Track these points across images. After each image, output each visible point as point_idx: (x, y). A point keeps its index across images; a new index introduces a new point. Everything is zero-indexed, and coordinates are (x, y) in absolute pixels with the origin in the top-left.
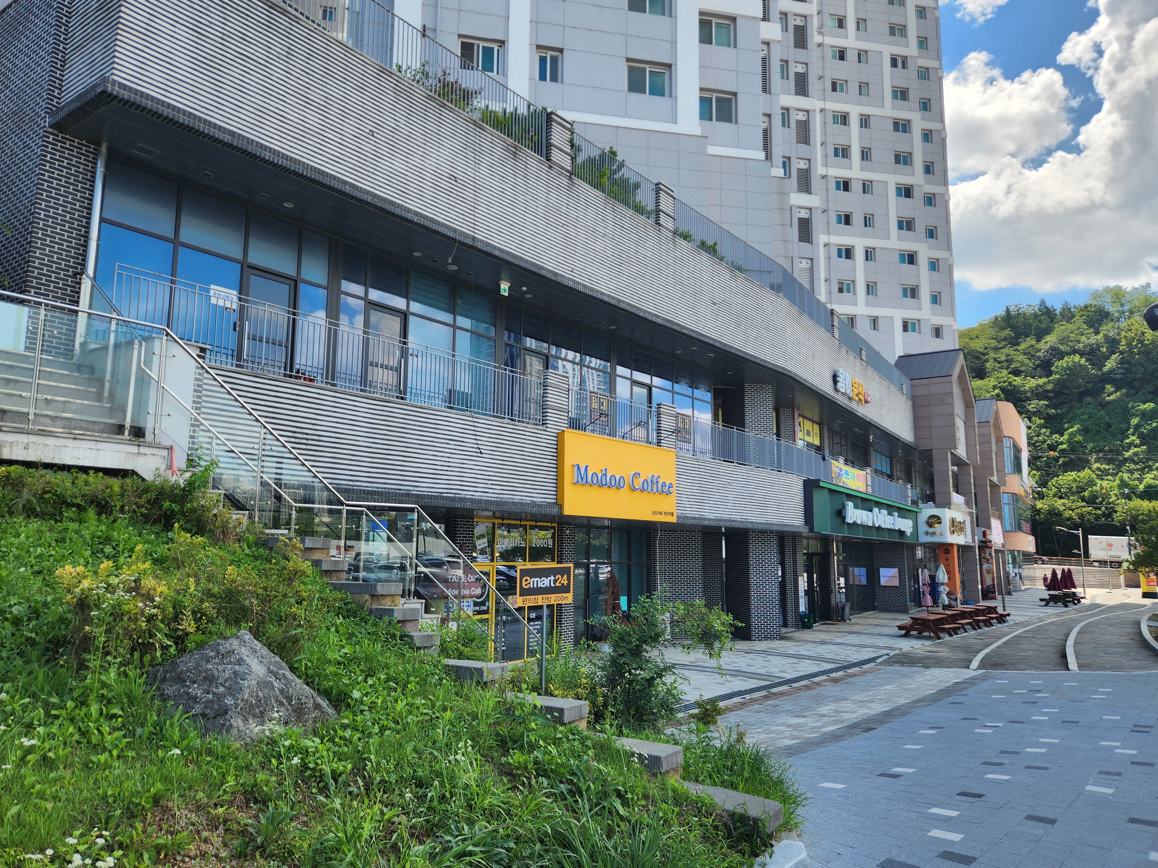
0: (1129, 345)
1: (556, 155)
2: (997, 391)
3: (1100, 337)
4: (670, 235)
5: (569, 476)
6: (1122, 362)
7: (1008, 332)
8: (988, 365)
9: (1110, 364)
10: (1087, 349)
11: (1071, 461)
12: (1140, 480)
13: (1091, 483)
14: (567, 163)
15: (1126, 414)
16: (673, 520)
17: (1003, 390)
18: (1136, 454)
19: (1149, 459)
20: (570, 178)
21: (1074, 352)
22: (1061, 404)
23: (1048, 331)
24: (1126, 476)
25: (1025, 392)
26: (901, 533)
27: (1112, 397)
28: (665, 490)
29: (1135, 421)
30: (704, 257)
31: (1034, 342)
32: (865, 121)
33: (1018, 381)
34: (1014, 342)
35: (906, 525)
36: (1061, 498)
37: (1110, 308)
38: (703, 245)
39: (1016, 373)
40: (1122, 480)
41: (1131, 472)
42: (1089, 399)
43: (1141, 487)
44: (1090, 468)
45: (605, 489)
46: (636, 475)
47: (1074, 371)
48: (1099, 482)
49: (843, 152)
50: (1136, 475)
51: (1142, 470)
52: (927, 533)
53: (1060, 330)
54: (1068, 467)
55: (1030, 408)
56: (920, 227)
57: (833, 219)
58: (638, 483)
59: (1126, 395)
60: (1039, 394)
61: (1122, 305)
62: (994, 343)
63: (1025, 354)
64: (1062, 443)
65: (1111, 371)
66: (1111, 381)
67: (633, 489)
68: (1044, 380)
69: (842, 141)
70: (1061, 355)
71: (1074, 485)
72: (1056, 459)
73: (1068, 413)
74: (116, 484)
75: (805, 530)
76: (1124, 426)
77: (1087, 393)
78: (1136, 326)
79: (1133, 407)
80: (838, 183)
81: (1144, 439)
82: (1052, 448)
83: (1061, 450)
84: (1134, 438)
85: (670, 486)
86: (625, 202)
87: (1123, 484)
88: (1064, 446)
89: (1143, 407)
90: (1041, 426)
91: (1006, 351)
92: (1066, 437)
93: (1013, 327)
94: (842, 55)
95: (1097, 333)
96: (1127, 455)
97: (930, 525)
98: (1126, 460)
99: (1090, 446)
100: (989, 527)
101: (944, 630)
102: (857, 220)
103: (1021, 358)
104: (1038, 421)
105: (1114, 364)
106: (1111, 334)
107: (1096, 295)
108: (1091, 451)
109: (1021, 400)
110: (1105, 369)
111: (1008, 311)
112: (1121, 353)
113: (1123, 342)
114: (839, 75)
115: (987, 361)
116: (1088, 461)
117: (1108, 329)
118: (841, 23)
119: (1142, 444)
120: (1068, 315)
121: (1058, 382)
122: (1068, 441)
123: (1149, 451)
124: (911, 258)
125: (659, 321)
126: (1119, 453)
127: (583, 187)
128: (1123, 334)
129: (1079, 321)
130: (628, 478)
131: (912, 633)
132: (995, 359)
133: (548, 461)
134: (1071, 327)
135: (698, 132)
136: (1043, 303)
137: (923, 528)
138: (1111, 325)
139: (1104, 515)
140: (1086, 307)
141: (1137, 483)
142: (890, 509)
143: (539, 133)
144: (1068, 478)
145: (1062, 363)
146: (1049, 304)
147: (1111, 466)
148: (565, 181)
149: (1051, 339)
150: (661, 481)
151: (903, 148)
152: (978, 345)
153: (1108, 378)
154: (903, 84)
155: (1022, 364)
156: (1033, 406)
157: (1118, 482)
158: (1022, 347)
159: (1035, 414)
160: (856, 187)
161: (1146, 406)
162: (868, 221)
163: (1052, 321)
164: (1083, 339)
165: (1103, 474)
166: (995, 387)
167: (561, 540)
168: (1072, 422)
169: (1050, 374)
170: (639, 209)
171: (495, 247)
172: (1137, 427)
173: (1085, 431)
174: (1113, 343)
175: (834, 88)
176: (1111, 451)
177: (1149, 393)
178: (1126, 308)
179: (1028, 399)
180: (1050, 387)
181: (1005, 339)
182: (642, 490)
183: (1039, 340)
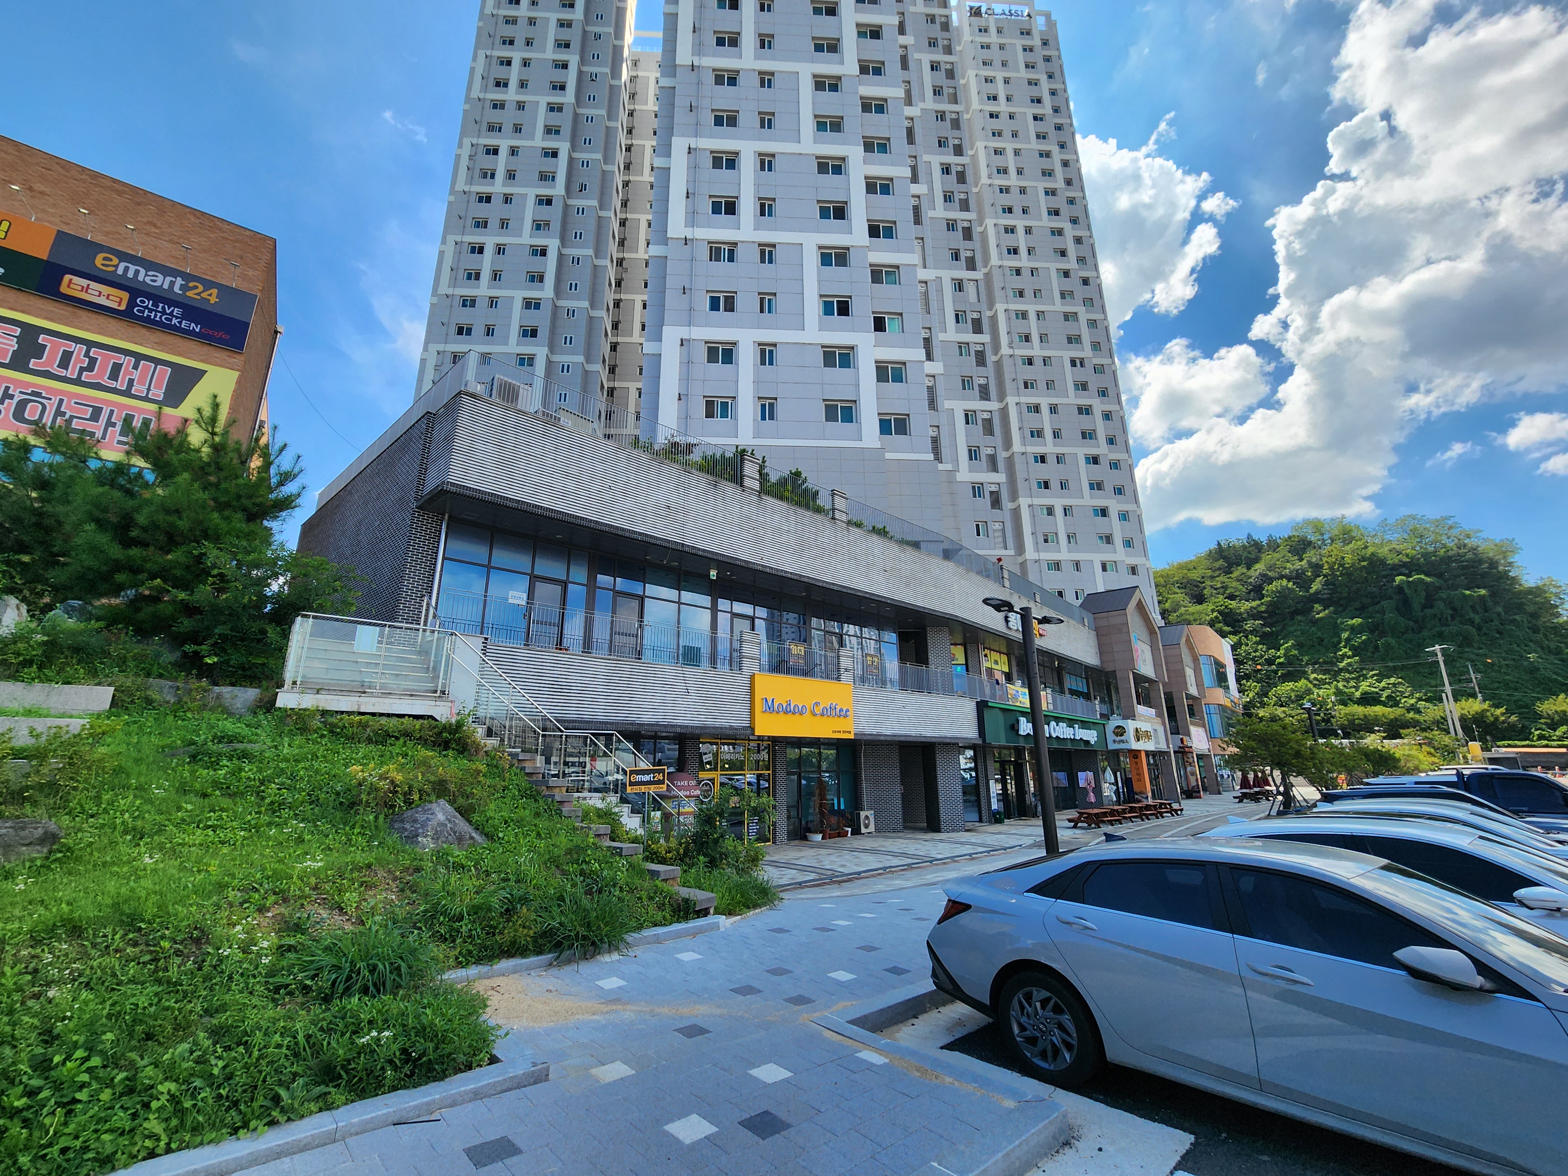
0: (1331, 568)
1: (747, 482)
2: (1215, 614)
3: (1304, 563)
4: (845, 525)
5: (759, 707)
6: (1327, 583)
7: (1221, 562)
8: (1205, 592)
9: (1316, 586)
10: (1294, 574)
11: (1289, 672)
12: (1357, 688)
13: (1309, 692)
14: (756, 485)
15: (1336, 630)
16: (852, 736)
17: (1219, 612)
18: (1349, 664)
19: (1362, 669)
20: (759, 496)
21: (1281, 577)
22: (1276, 622)
23: (1257, 560)
24: (1340, 685)
25: (1241, 614)
26: (1087, 742)
27: (1321, 615)
28: (843, 714)
29: (1345, 635)
30: (875, 538)
31: (1245, 570)
32: (1053, 409)
33: (1233, 604)
34: (1228, 571)
35: (1091, 736)
36: (1281, 706)
37: (1312, 538)
38: (875, 530)
39: (1232, 597)
40: (1336, 687)
41: (1347, 680)
42: (1299, 618)
43: (1358, 694)
44: (1307, 679)
45: (790, 715)
46: (817, 704)
47: (1283, 594)
48: (1316, 691)
49: (1038, 433)
50: (1352, 683)
51: (1357, 678)
52: (1114, 741)
53: (1267, 559)
54: (1286, 678)
55: (1246, 627)
56: (1108, 487)
57: (1035, 486)
58: (818, 711)
59: (1335, 612)
60: (1254, 615)
61: (1322, 534)
62: (1209, 573)
63: (1238, 580)
64: (1279, 657)
65: (1317, 592)
66: (1318, 601)
67: (815, 715)
68: (1258, 602)
69: (1036, 426)
70: (1270, 580)
71: (1293, 694)
72: (1276, 672)
73: (1282, 631)
74: (418, 723)
75: (980, 742)
76: (1335, 640)
77: (1297, 612)
78: (1335, 552)
79: (1342, 623)
80: (1036, 457)
81: (1356, 651)
82: (1270, 662)
83: (1279, 663)
84: (1346, 650)
85: (847, 711)
86: (807, 507)
87: (1338, 692)
88: (1282, 660)
89: (1351, 622)
90: (1257, 643)
91: (1221, 578)
92: (1282, 651)
93: (1225, 558)
94: (1030, 362)
95: (1301, 560)
96: (1341, 665)
97: (1117, 734)
98: (1341, 670)
99: (1305, 658)
100: (1189, 735)
101: (1104, 822)
102: (1055, 485)
103: (1234, 584)
104: (1254, 639)
105: (1320, 586)
106: (1314, 560)
107: (1297, 526)
108: (1307, 664)
109: (1239, 621)
110: (1312, 591)
111: (1219, 544)
112: (1325, 576)
113: (1326, 567)
114: (1029, 377)
115: (1204, 588)
116: (1305, 672)
117: (1311, 555)
118: (1027, 338)
119: (1354, 656)
120: (1273, 545)
121: (1269, 605)
122: (1285, 655)
123: (1362, 661)
124: (1104, 512)
125: (835, 588)
126: (1333, 664)
127: (770, 501)
128: (1325, 559)
129: (1283, 550)
130: (809, 705)
131: (1080, 825)
132: (1212, 587)
133: (744, 696)
134: (1276, 555)
135: (878, 445)
136: (1249, 536)
137: (1111, 737)
138: (1313, 552)
139: (1323, 720)
140: (1290, 537)
141: (1353, 690)
142: (1071, 723)
143: (735, 470)
144: (1286, 688)
145: (1272, 587)
146: (1255, 537)
147: (1327, 676)
148: (755, 498)
149: (1260, 567)
150: (838, 708)
151: (1087, 427)
152: (1195, 575)
153: (1315, 598)
154: (1083, 379)
155: (1236, 589)
156: (1249, 625)
157: (1333, 690)
158: (1235, 574)
159: (1251, 632)
160: (1051, 460)
161: (1354, 621)
162: (1063, 485)
163: (1259, 551)
164: (1288, 565)
165: (1320, 684)
166: (1213, 611)
167: (774, 755)
168: (1286, 638)
169: (1262, 597)
170: (818, 510)
171: (699, 549)
172: (1348, 640)
173: (1299, 646)
174: (1317, 568)
175: (1026, 387)
176: (1325, 662)
177: (1356, 609)
178: (1325, 537)
179: (1245, 620)
180: (1263, 608)
181: (1219, 569)
182: (822, 715)
183: (1249, 569)
